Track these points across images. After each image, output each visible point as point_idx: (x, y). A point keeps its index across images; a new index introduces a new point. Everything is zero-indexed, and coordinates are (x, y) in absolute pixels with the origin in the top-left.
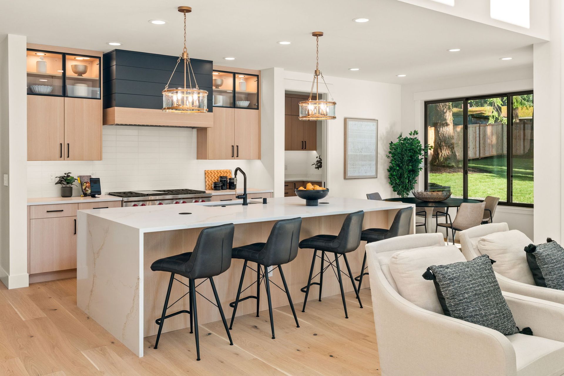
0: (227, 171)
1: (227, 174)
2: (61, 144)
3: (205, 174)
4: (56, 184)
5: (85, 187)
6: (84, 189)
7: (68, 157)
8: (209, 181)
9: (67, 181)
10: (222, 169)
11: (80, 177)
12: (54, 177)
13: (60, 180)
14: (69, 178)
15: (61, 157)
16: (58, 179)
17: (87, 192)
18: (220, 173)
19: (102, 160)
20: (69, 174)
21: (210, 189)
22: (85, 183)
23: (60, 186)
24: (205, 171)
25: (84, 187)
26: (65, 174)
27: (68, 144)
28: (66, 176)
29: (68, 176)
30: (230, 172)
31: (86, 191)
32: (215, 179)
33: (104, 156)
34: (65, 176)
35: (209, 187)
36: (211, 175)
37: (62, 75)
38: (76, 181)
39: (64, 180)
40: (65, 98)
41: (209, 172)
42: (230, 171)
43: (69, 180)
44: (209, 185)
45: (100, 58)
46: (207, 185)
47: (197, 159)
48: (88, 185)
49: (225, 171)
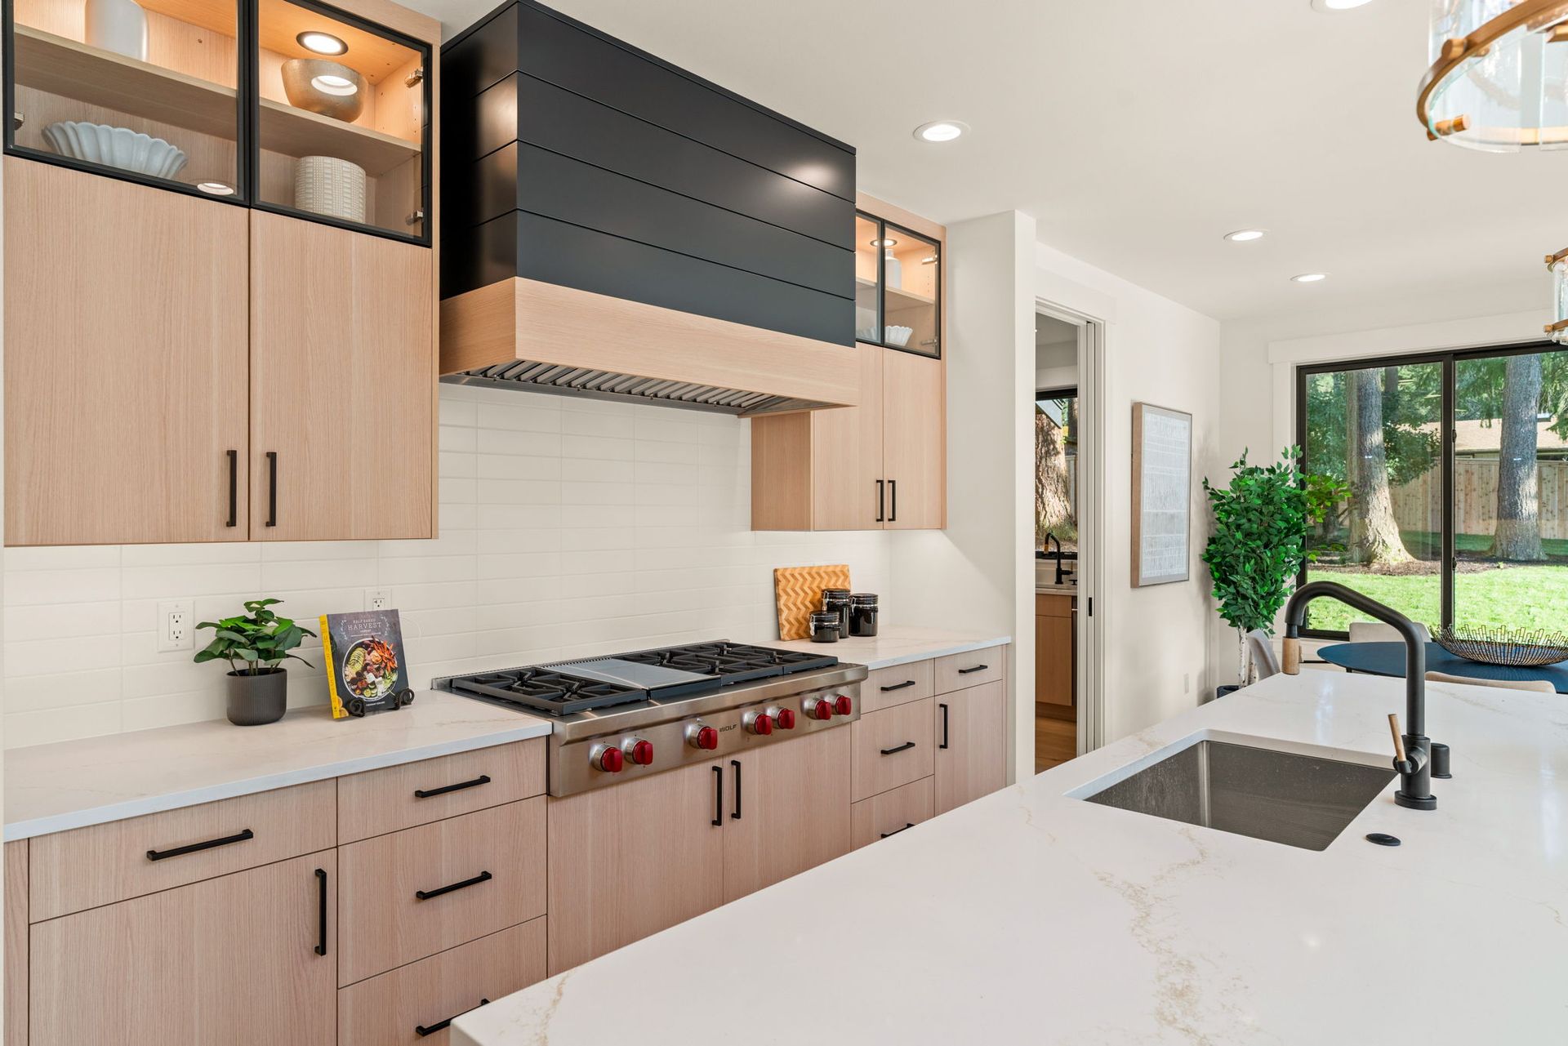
0: (838, 570)
1: (837, 581)
2: (232, 455)
3: (776, 582)
4: (203, 656)
5: (358, 667)
6: (353, 681)
7: (272, 522)
8: (789, 609)
9: (260, 645)
10: (823, 563)
11: (334, 620)
12: (187, 625)
13: (220, 639)
14: (270, 627)
15: (232, 522)
16: (208, 637)
17: (367, 693)
18: (818, 579)
19: (437, 538)
20: (267, 607)
21: (795, 636)
22: (360, 651)
23: (221, 666)
24: (776, 571)
25: (350, 672)
26: (248, 605)
27: (272, 457)
28: (252, 616)
29: (263, 616)
30: (844, 574)
31: (362, 690)
32: (804, 598)
33: (445, 516)
34: (247, 620)
35: (789, 631)
36: (795, 585)
37: (239, 91)
38: (306, 640)
39: (243, 640)
40: (252, 210)
41: (788, 574)
42: (845, 570)
43: (271, 638)
44: (789, 622)
45: (425, 48)
46: (785, 623)
47: (752, 530)
48: (375, 655)
49: (830, 569)
